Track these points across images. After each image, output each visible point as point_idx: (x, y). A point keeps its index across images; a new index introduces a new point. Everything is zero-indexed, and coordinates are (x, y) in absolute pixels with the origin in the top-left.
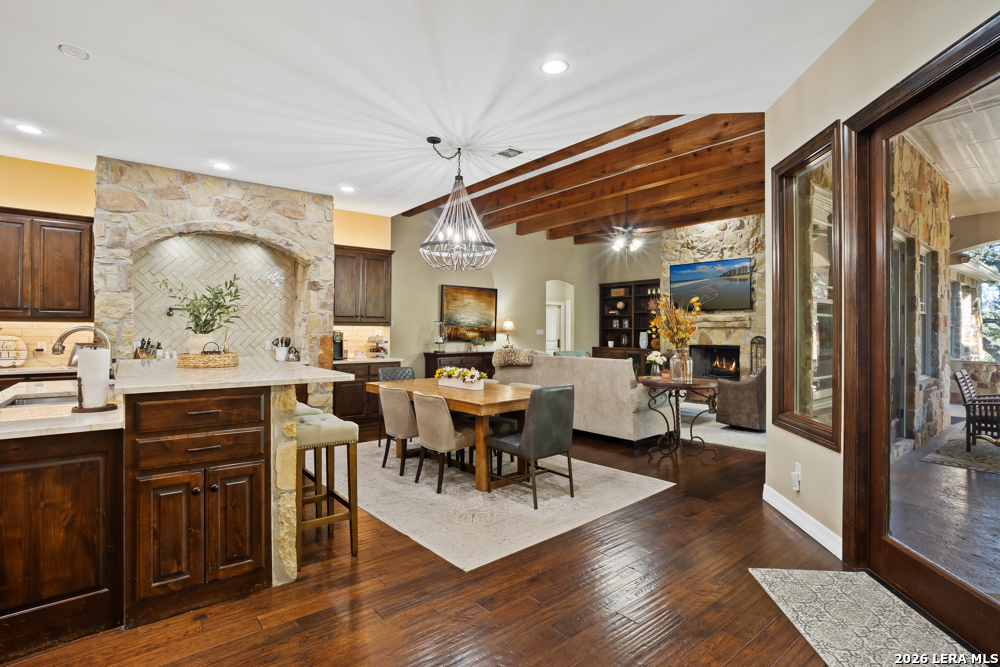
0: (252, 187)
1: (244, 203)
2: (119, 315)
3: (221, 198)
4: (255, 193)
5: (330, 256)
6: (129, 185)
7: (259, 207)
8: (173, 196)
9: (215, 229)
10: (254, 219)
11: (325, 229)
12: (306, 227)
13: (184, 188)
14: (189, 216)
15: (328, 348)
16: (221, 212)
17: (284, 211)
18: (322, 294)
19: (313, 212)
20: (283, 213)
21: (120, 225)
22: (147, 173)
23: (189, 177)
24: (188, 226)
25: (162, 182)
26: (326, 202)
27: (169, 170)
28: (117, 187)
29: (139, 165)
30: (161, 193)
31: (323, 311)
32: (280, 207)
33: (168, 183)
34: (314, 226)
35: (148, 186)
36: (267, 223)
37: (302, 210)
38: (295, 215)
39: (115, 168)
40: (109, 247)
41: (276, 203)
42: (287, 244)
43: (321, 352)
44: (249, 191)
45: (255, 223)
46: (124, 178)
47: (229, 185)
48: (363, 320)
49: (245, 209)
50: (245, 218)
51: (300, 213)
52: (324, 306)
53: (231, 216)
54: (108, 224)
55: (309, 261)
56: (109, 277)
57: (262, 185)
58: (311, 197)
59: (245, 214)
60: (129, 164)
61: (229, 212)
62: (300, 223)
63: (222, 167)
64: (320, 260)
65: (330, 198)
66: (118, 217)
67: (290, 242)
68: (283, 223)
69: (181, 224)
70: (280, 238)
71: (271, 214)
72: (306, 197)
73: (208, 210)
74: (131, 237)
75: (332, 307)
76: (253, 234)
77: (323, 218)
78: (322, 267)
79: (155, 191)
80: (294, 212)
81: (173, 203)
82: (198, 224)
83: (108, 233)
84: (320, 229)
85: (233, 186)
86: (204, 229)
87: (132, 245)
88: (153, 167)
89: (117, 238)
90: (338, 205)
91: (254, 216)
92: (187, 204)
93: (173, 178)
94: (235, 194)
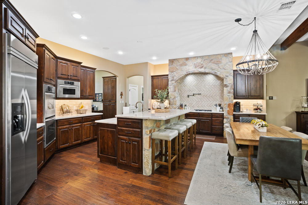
0: (204, 57)
1: (202, 63)
2: (173, 98)
3: (195, 63)
4: (205, 59)
5: (231, 75)
6: (175, 65)
7: (206, 63)
8: (184, 65)
9: (194, 72)
10: (205, 67)
11: (229, 65)
12: (222, 66)
13: (186, 62)
14: (187, 70)
15: (231, 108)
16: (196, 67)
17: (214, 62)
18: (229, 88)
19: (224, 60)
20: (214, 63)
21: (173, 75)
22: (178, 61)
23: (187, 59)
24: (187, 72)
25: (181, 62)
26: (229, 55)
27: (183, 58)
28: (172, 66)
29: (176, 59)
30: (181, 65)
31: (229, 95)
32: (213, 61)
33: (183, 62)
34: (225, 65)
35: (178, 64)
36: (209, 67)
37: (221, 60)
38: (218, 63)
39: (172, 61)
40: (171, 81)
41: (212, 60)
42: (215, 73)
43: (229, 109)
44: (203, 59)
45: (205, 68)
46: (173, 63)
47: (197, 58)
48: (249, 97)
49: (202, 64)
50: (202, 67)
51: (220, 61)
52: (229, 92)
53: (198, 67)
54: (171, 75)
55: (223, 77)
56: (171, 88)
57: (207, 56)
58: (223, 55)
59: (202, 66)
60: (174, 60)
61: (198, 66)
62: (220, 65)
63: (192, 54)
64: (227, 76)
65: (231, 53)
66: (172, 73)
67: (216, 72)
68: (214, 66)
69: (185, 72)
70: (213, 71)
71: (210, 64)
72: (222, 55)
73: (192, 67)
74: (175, 78)
75: (233, 93)
76: (204, 71)
77: (228, 61)
78: (228, 79)
79: (180, 65)
80: (218, 61)
81: (184, 67)
82: (189, 72)
83: (171, 78)
84: (227, 65)
85: (199, 58)
86: (191, 73)
87: (175, 80)
88: (179, 59)
89: (172, 79)
90: (234, 55)
91: (205, 66)
92: (187, 67)
93: (183, 60)
94: (199, 60)
